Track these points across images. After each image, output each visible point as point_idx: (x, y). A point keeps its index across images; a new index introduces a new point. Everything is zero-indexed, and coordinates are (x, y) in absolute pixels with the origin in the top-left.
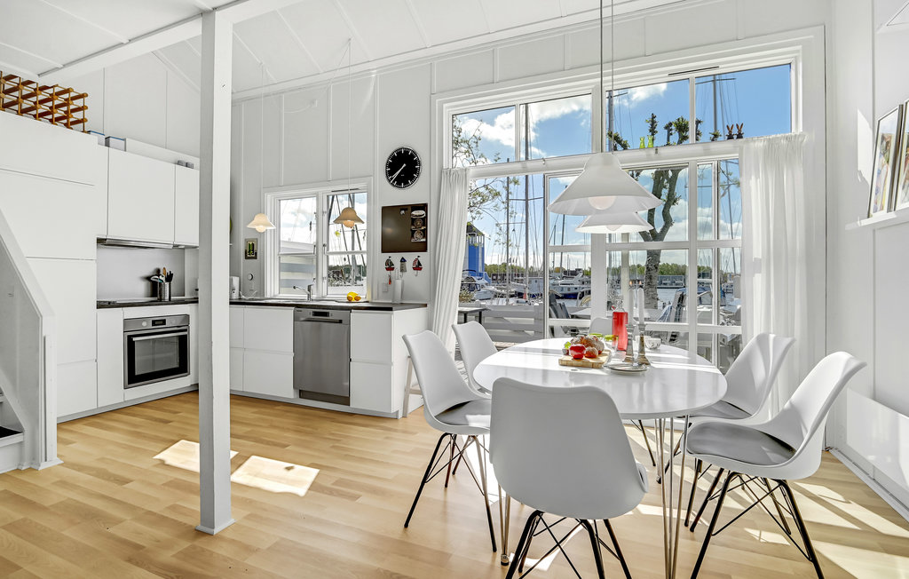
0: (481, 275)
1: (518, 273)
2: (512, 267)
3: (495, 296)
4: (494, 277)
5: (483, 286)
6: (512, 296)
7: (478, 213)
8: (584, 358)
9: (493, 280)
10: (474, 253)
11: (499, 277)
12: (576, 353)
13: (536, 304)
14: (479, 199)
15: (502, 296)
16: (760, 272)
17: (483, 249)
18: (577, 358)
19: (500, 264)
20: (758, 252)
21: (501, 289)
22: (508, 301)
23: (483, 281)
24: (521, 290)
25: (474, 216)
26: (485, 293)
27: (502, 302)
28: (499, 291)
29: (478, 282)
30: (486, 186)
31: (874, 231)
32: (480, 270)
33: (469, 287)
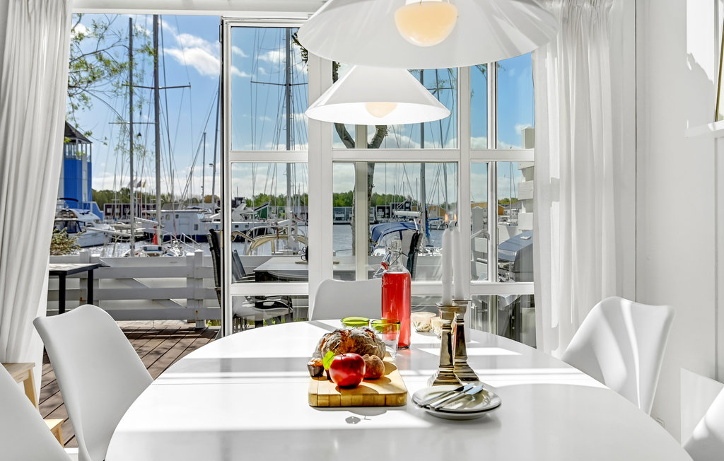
0: (86, 206)
1: (147, 204)
2: (139, 194)
3: (113, 240)
4: (109, 210)
5: (90, 225)
6: (137, 240)
7: (85, 98)
8: (362, 383)
9: (107, 214)
10: (74, 170)
11: (117, 211)
12: (344, 375)
13: (189, 254)
14: (84, 74)
15: (125, 239)
16: (558, 201)
17: (90, 165)
18: (347, 386)
19: (118, 189)
20: (554, 168)
21: (121, 228)
22: (132, 247)
23: (91, 217)
24: (151, 230)
25: (76, 102)
26: (95, 235)
27: (124, 249)
28: (118, 232)
29: (81, 218)
30: (98, 54)
31: (716, 139)
32: (85, 199)
33: (67, 227)
